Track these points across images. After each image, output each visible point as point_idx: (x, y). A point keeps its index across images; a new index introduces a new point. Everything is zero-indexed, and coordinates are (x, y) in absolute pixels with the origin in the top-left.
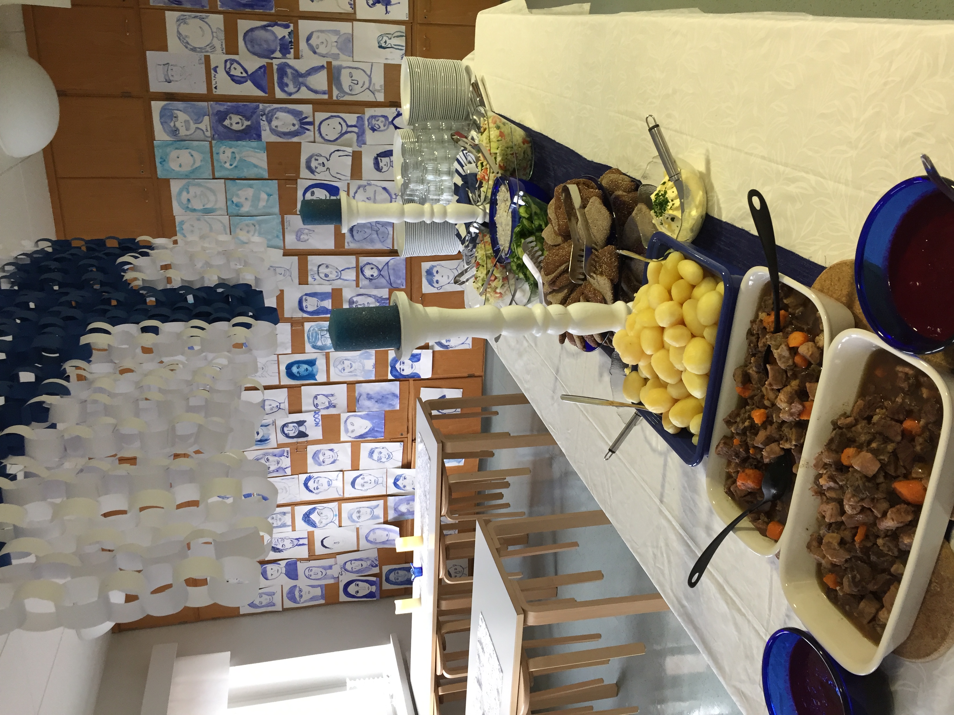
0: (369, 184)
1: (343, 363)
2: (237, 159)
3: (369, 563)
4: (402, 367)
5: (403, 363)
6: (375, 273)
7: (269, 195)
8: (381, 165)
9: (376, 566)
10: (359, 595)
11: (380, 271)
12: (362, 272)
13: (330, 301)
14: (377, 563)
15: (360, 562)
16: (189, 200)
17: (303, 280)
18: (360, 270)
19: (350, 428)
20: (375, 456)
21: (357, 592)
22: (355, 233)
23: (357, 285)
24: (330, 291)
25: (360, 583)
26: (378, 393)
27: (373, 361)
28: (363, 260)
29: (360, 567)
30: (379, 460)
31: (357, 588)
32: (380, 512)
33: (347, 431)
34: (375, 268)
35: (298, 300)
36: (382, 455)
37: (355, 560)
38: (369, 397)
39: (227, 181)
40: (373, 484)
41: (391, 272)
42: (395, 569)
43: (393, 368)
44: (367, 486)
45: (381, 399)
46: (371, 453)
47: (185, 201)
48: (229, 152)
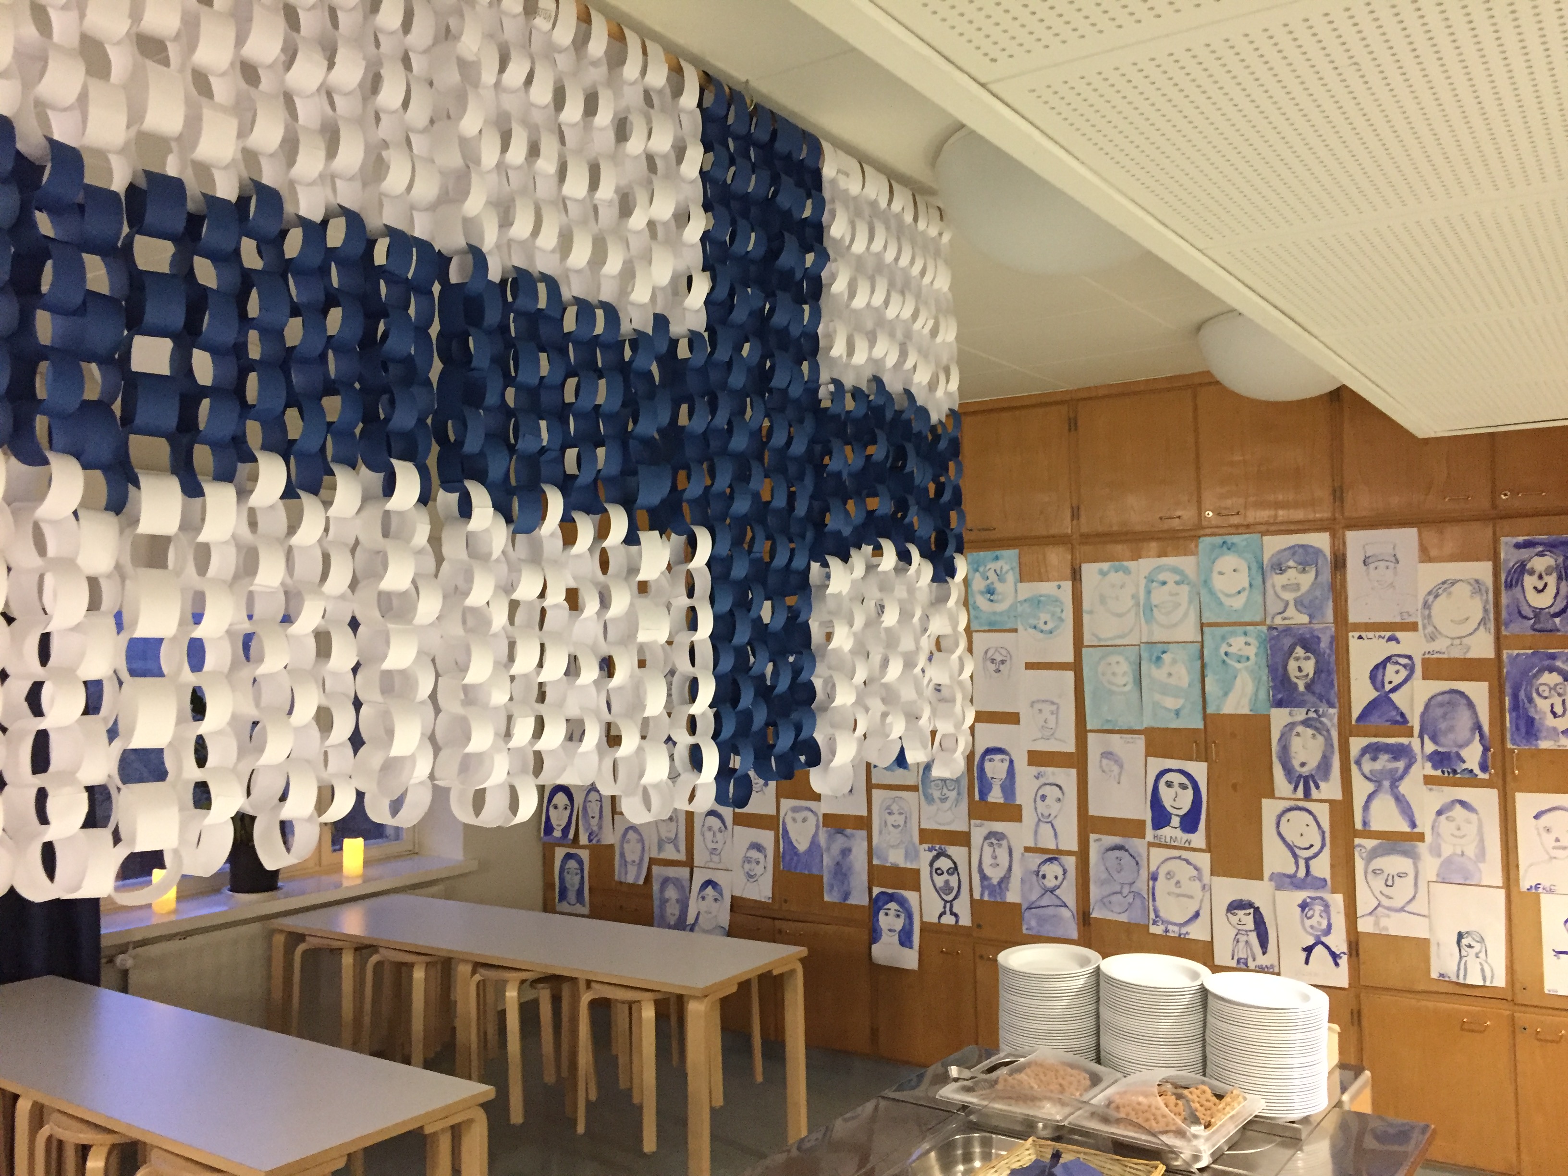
0: (1204, 887)
1: (901, 814)
2: (1238, 666)
3: (595, 828)
4: (892, 913)
5: (898, 916)
6: (1050, 883)
7: (1177, 713)
8: (1241, 913)
9: (590, 841)
10: (551, 809)
11: (1052, 891)
12: (1050, 860)
13: (1002, 801)
14: (594, 842)
15: (597, 816)
16: (1164, 583)
17: (1037, 758)
18: (1053, 856)
19: (799, 816)
20: (754, 854)
21: (556, 807)
22: (1117, 853)
23: (1027, 849)
24: (1018, 802)
25: (568, 811)
26: (850, 868)
27: (902, 864)
28: (1070, 862)
29: (591, 815)
30: (747, 860)
31: (561, 806)
32: (670, 853)
33: (795, 810)
34: (1057, 883)
35: (1003, 746)
36: (754, 865)
37: (601, 807)
38: (846, 852)
39: (1198, 645)
40: (711, 846)
41: (1050, 911)
42: (582, 870)
43: (891, 898)
44: (709, 835)
45: (841, 872)
46: (757, 847)
47: (1162, 577)
48: (1251, 651)
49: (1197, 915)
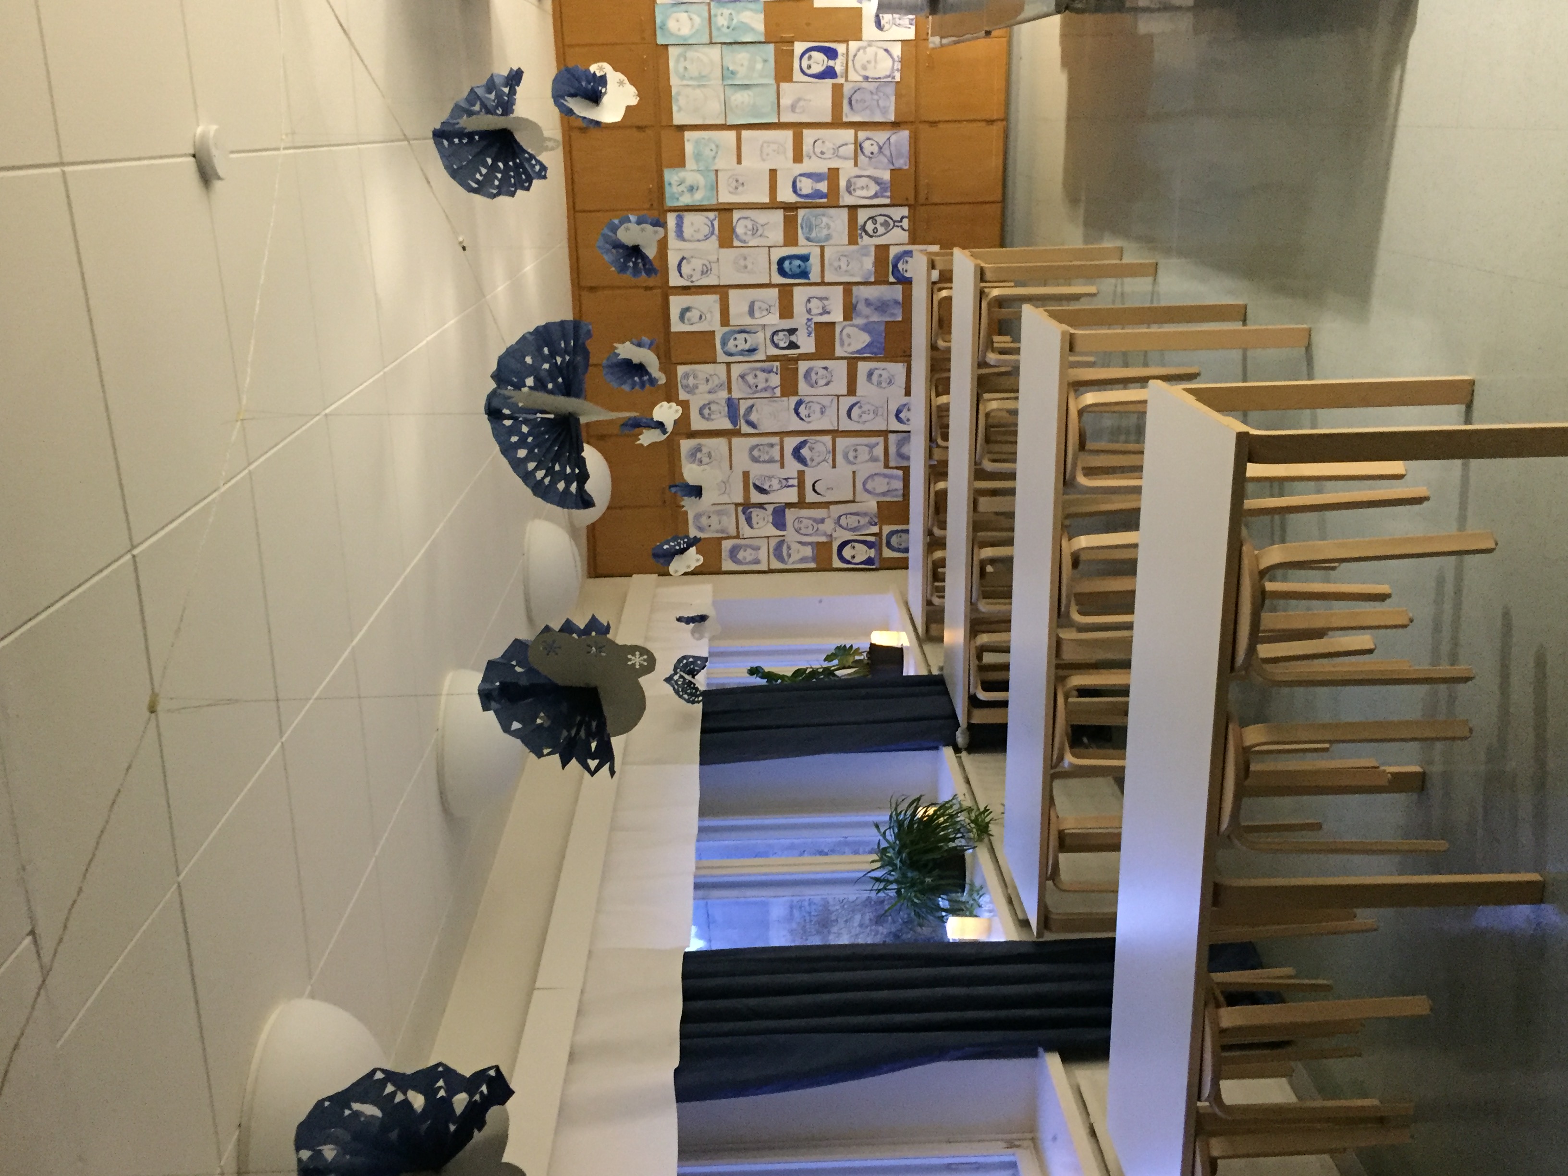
0: (870, 45)
1: (839, 259)
2: (735, 21)
3: (867, 519)
4: (905, 267)
5: (907, 262)
6: (875, 149)
7: (765, 61)
8: (883, 22)
9: (876, 524)
10: (855, 561)
11: (880, 148)
12: (861, 148)
13: (826, 182)
14: (876, 520)
15: (857, 518)
16: (686, 68)
17: (798, 158)
18: (859, 147)
19: (847, 341)
20: (875, 378)
21: (853, 557)
22: (853, 102)
23: (856, 164)
24: (826, 170)
25: (856, 544)
26: (879, 300)
27: (873, 258)
28: (862, 135)
29: (856, 524)
30: (879, 384)
31: (853, 552)
32: (879, 451)
33: (842, 344)
34: (875, 144)
35: (791, 184)
36: (882, 378)
37: (851, 514)
38: (868, 303)
39: (724, 46)
40: (872, 416)
41: (893, 148)
42: (897, 532)
43: (895, 266)
44: (865, 417)
45: (881, 306)
46: (870, 374)
47: (681, 70)
48: (726, 12)
49: (886, 50)
